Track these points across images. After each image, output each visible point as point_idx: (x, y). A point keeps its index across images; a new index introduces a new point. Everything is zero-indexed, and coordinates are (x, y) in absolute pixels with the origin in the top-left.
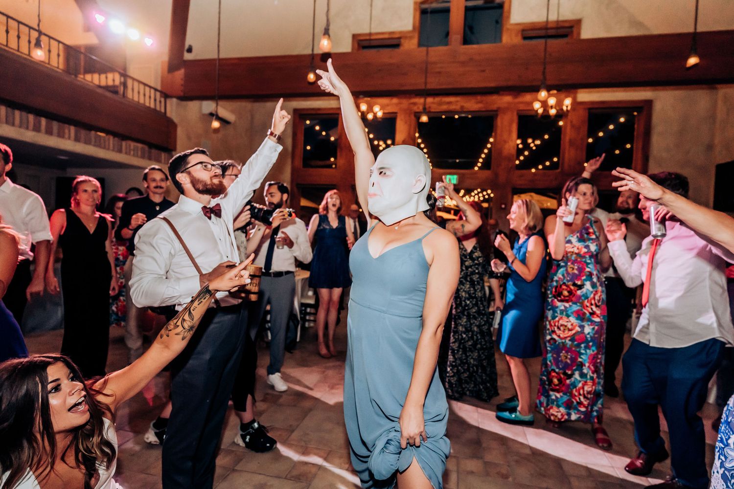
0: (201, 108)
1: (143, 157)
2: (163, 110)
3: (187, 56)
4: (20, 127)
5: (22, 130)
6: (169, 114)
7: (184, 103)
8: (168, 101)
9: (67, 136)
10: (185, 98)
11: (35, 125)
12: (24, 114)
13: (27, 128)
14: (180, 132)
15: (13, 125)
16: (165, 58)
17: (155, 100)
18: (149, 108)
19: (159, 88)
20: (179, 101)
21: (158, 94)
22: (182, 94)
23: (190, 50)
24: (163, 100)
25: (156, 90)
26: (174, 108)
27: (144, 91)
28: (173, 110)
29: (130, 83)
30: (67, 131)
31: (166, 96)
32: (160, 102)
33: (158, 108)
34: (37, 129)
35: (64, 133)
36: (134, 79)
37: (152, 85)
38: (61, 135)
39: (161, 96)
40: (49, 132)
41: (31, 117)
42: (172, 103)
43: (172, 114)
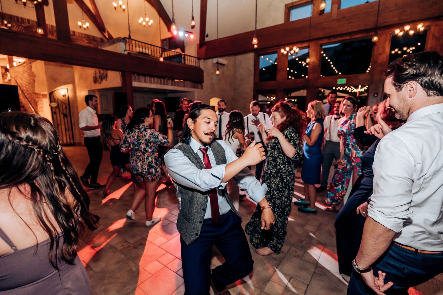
0: (213, 61)
1: (192, 87)
2: (198, 66)
3: (207, 39)
4: (157, 84)
6: (200, 67)
7: (206, 60)
8: (200, 61)
9: (169, 84)
10: (206, 58)
11: (160, 82)
13: (158, 84)
14: (205, 74)
16: (198, 42)
17: (195, 62)
18: (193, 66)
19: (196, 56)
20: (204, 60)
21: (196, 59)
23: (207, 36)
24: (198, 61)
26: (202, 63)
27: (191, 59)
28: (202, 65)
29: (186, 57)
30: (169, 82)
31: (199, 59)
33: (196, 65)
34: (161, 84)
36: (188, 55)
37: (194, 56)
38: (167, 84)
39: (197, 59)
40: (164, 84)
41: (159, 80)
42: (202, 61)
43: (202, 67)
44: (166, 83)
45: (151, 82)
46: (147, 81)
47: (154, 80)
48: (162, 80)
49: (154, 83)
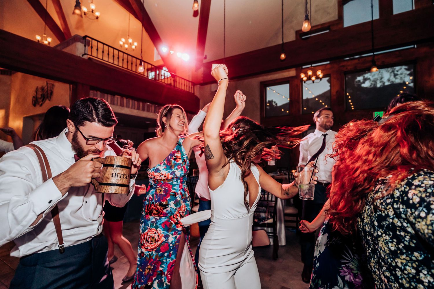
0: (211, 87)
2: (193, 92)
4: (132, 108)
5: (133, 110)
6: (196, 94)
7: (203, 86)
8: (195, 87)
9: (151, 111)
10: (204, 83)
11: (137, 107)
12: (133, 101)
13: (134, 109)
14: (201, 104)
15: (129, 107)
17: (189, 87)
18: (187, 91)
19: (191, 80)
20: (201, 86)
21: (190, 83)
22: (202, 82)
23: (206, 58)
24: (193, 86)
25: (189, 81)
26: (198, 90)
27: (184, 83)
29: (177, 79)
30: (151, 108)
31: (194, 84)
32: (192, 88)
33: (190, 91)
34: (138, 109)
35: (149, 110)
36: (180, 77)
37: (188, 79)
38: (148, 111)
39: (192, 85)
40: (143, 110)
41: (136, 102)
42: (197, 87)
43: (197, 94)
44: (146, 108)
45: (122, 105)
46: (116, 103)
47: (128, 103)
48: (141, 104)
49: (128, 107)
